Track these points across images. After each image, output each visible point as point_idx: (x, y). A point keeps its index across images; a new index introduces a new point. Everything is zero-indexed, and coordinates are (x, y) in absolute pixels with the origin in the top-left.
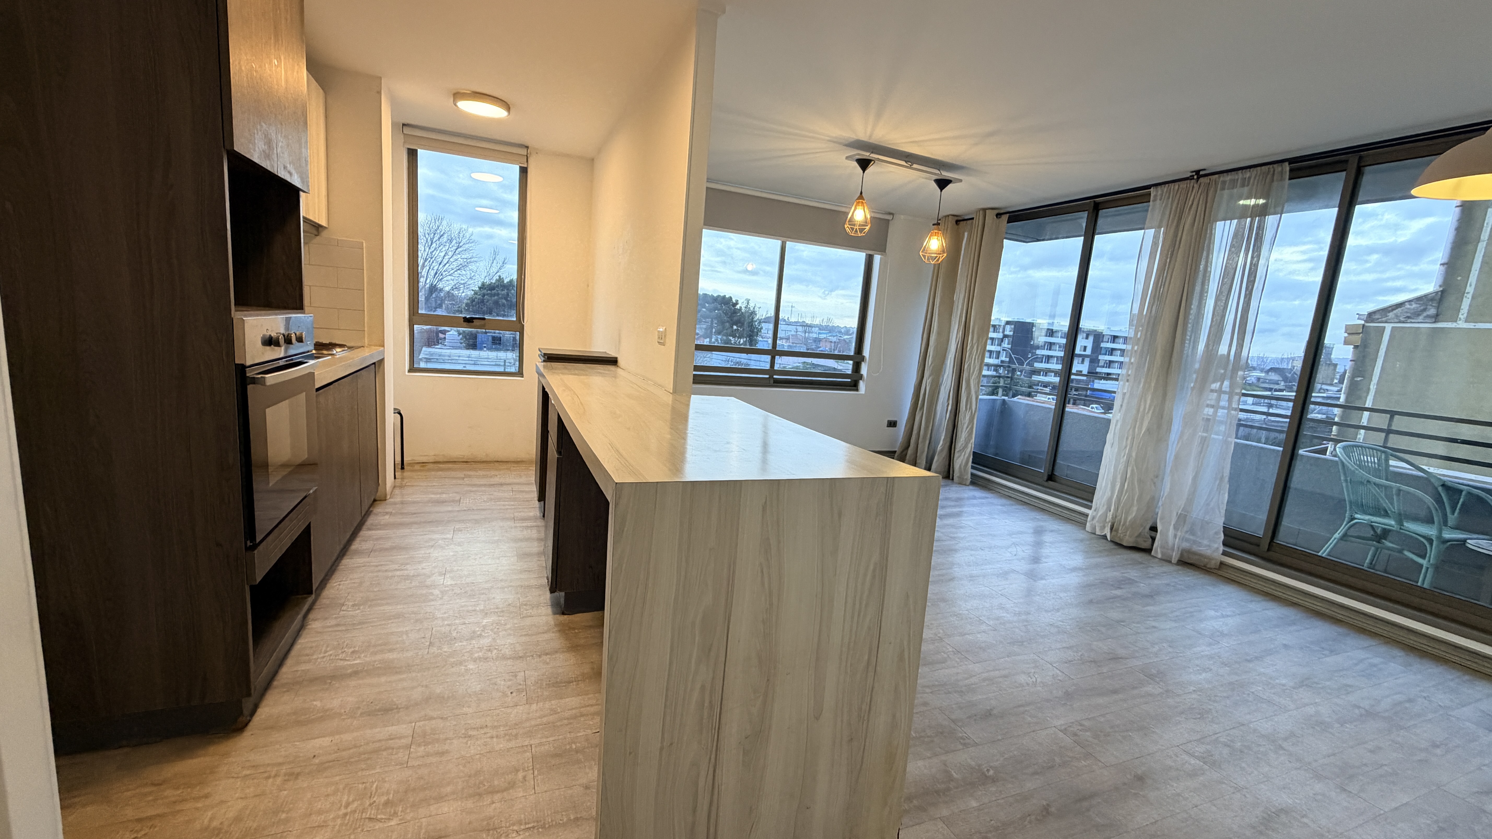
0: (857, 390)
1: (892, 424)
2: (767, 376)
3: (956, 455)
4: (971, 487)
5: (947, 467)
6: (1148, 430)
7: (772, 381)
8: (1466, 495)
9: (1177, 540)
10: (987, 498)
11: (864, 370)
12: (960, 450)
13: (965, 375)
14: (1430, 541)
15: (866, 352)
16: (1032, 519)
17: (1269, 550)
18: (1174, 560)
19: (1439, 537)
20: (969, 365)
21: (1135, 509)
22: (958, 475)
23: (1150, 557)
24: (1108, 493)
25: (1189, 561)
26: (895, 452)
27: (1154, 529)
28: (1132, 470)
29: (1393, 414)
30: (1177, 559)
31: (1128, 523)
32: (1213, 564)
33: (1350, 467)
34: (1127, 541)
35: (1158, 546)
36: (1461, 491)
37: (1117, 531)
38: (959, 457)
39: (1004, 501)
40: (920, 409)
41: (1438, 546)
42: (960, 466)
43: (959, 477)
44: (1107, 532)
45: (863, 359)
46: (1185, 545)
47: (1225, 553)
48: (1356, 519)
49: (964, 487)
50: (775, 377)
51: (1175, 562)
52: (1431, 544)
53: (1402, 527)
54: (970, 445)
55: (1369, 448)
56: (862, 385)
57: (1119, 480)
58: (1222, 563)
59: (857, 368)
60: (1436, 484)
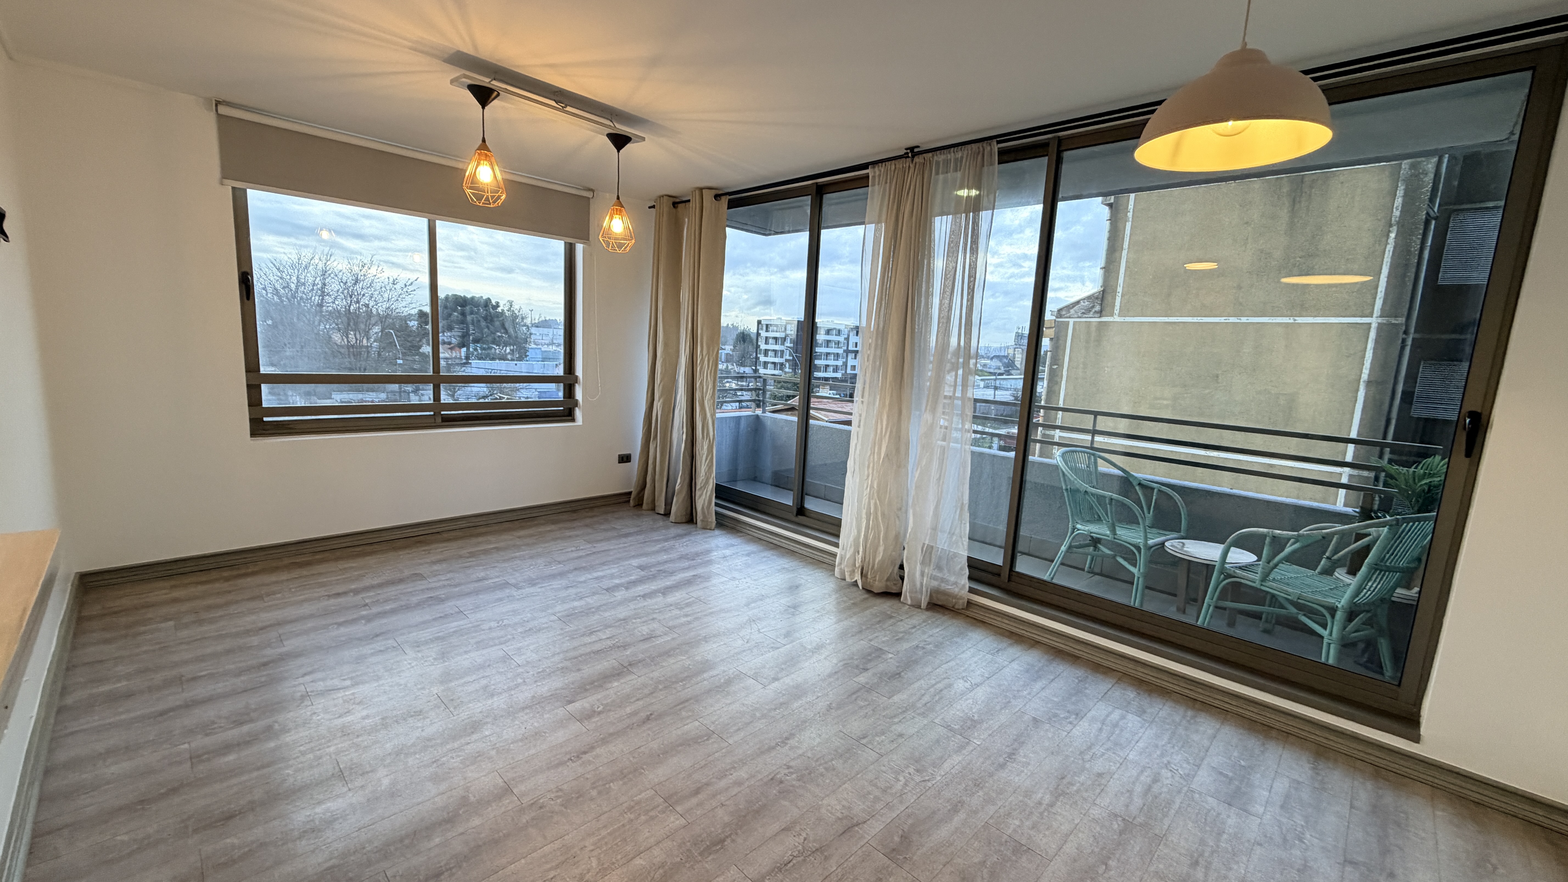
0: (573, 420)
1: (625, 459)
2: (432, 413)
3: (698, 493)
4: (717, 532)
5: (689, 508)
6: (887, 455)
7: (439, 420)
8: (1157, 494)
9: (925, 579)
10: (733, 545)
11: (579, 394)
12: (701, 488)
13: (698, 395)
14: (1139, 549)
15: (579, 371)
16: (779, 571)
17: (1009, 580)
18: (924, 605)
19: (1146, 544)
20: (701, 383)
21: (881, 549)
22: (701, 518)
23: (900, 604)
24: (854, 532)
25: (940, 603)
26: (630, 493)
27: (901, 567)
28: (875, 504)
29: (1096, 414)
30: (926, 604)
31: (876, 566)
32: (961, 604)
33: (1070, 477)
34: (878, 587)
35: (906, 591)
36: (1153, 489)
37: (866, 576)
38: (700, 496)
39: (751, 547)
40: (654, 439)
41: (1145, 554)
42: (703, 508)
43: (702, 521)
44: (857, 577)
45: (576, 379)
46: (935, 584)
47: (971, 591)
48: (1078, 530)
49: (711, 533)
50: (442, 413)
51: (925, 607)
52: (1140, 553)
53: (1116, 537)
54: (711, 481)
55: (1081, 452)
56: (578, 413)
57: (864, 516)
58: (970, 603)
59: (569, 392)
60: (1135, 483)
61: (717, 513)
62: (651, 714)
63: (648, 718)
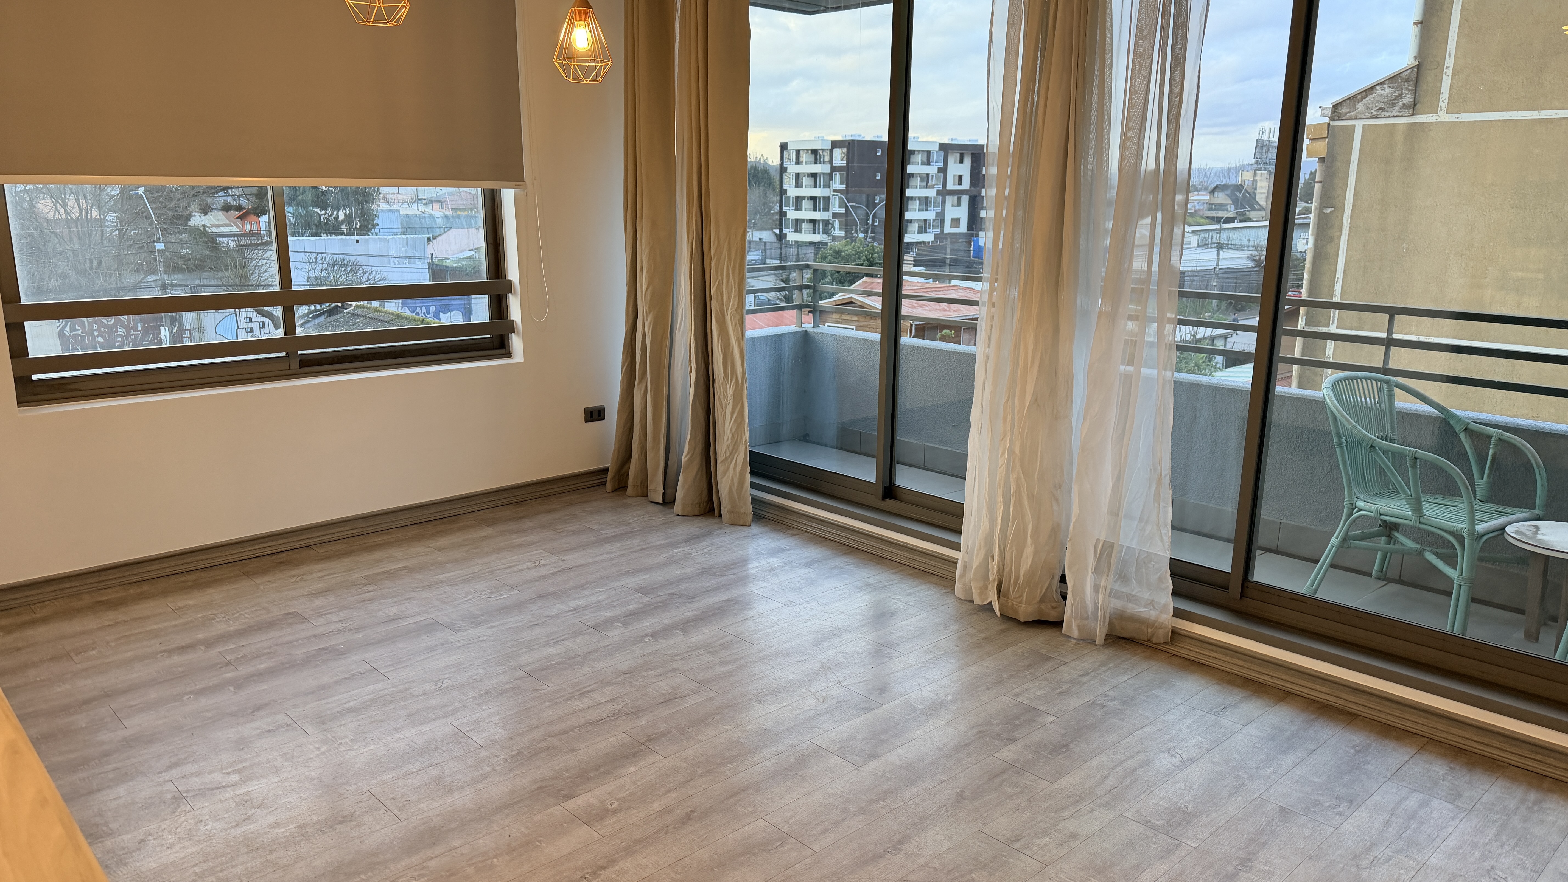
0: (509, 355)
1: (595, 415)
2: (284, 354)
3: (721, 468)
4: (755, 529)
5: (705, 493)
6: (1035, 401)
7: (295, 364)
8: (1496, 445)
9: (1101, 597)
10: (782, 550)
11: (515, 310)
12: (726, 458)
13: (714, 306)
14: (1461, 539)
15: (513, 272)
16: (861, 589)
17: (1243, 595)
18: (1100, 638)
19: (1472, 532)
20: (719, 287)
21: (1029, 551)
22: (729, 507)
23: (1062, 639)
24: (985, 525)
25: (1125, 635)
26: (605, 471)
27: (1063, 579)
28: (1018, 480)
29: (1392, 312)
30: (1104, 636)
31: (1021, 578)
32: (1161, 636)
33: (1346, 424)
34: (1025, 611)
35: (1071, 617)
36: (1489, 437)
37: (1007, 596)
38: (725, 472)
39: (813, 552)
40: (640, 382)
41: (1471, 545)
42: (730, 491)
43: (730, 512)
44: (992, 597)
45: (509, 287)
46: (1116, 604)
47: (1178, 613)
48: (1361, 510)
49: (745, 531)
50: (300, 352)
51: (1102, 643)
52: (1462, 545)
53: (1422, 520)
54: (742, 448)
55: (1365, 378)
56: (516, 342)
57: (1000, 499)
58: (1176, 635)
59: (499, 307)
60: (1457, 428)
61: (754, 500)
62: (692, 812)
63: (688, 818)
